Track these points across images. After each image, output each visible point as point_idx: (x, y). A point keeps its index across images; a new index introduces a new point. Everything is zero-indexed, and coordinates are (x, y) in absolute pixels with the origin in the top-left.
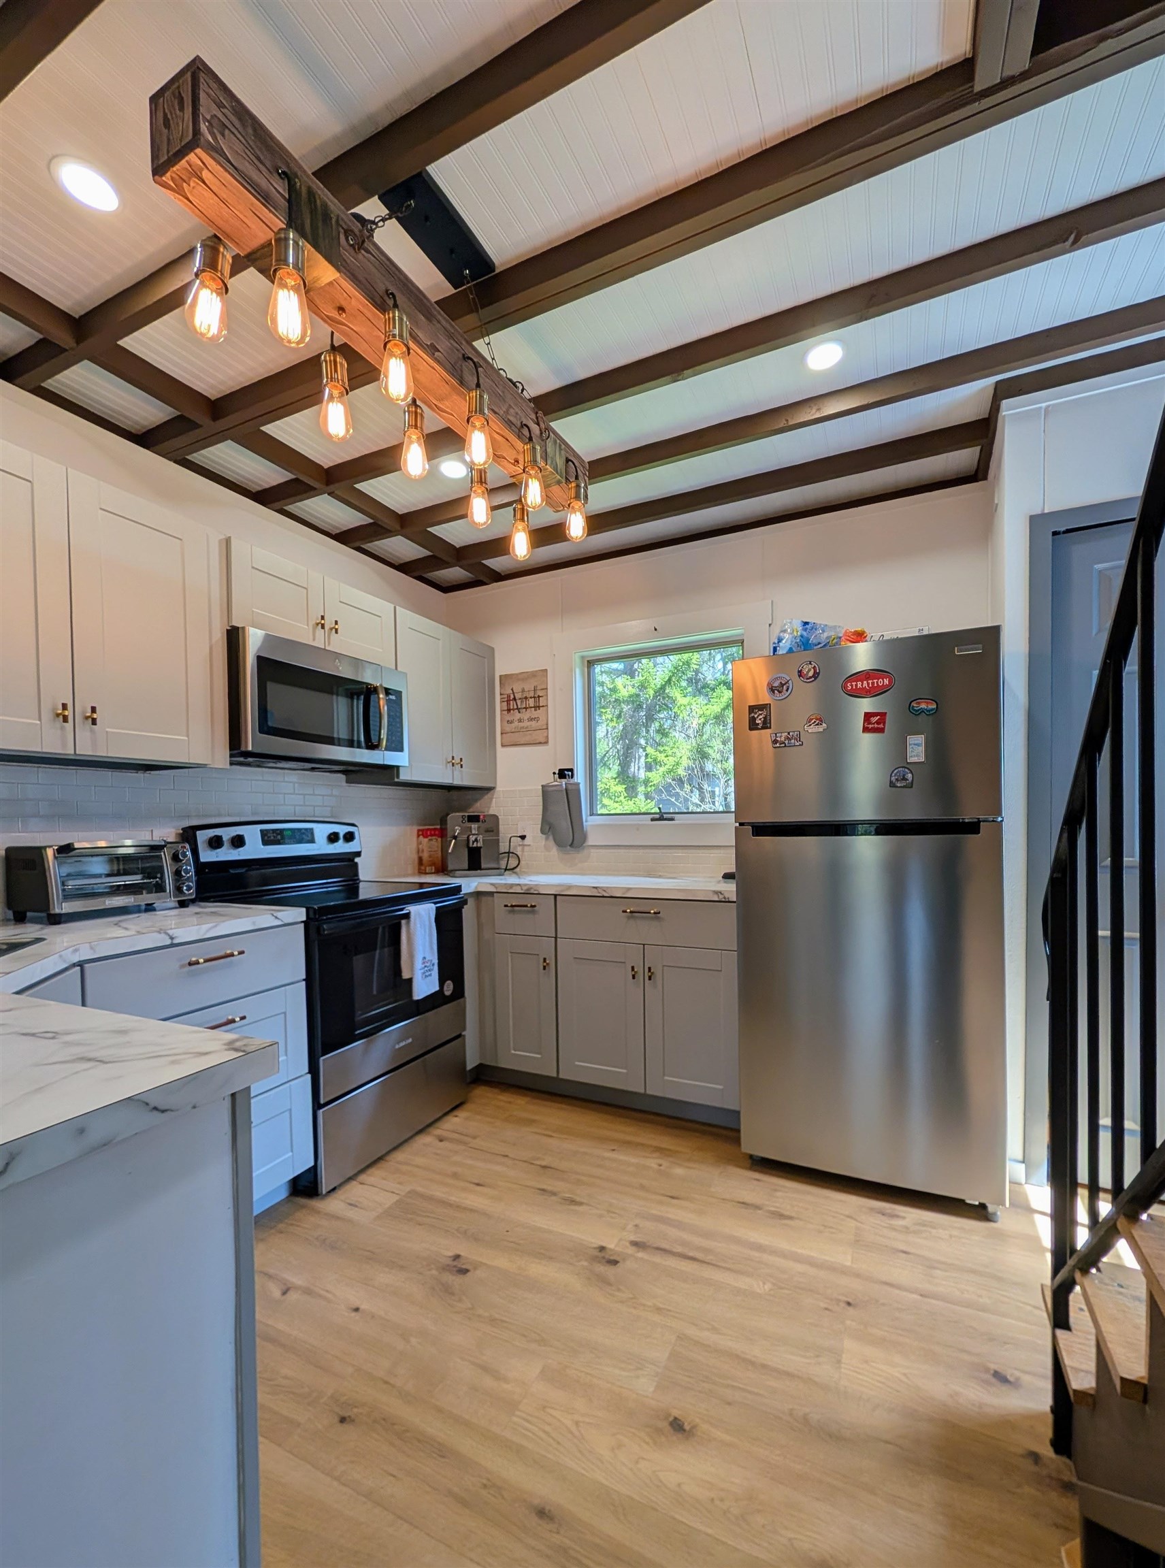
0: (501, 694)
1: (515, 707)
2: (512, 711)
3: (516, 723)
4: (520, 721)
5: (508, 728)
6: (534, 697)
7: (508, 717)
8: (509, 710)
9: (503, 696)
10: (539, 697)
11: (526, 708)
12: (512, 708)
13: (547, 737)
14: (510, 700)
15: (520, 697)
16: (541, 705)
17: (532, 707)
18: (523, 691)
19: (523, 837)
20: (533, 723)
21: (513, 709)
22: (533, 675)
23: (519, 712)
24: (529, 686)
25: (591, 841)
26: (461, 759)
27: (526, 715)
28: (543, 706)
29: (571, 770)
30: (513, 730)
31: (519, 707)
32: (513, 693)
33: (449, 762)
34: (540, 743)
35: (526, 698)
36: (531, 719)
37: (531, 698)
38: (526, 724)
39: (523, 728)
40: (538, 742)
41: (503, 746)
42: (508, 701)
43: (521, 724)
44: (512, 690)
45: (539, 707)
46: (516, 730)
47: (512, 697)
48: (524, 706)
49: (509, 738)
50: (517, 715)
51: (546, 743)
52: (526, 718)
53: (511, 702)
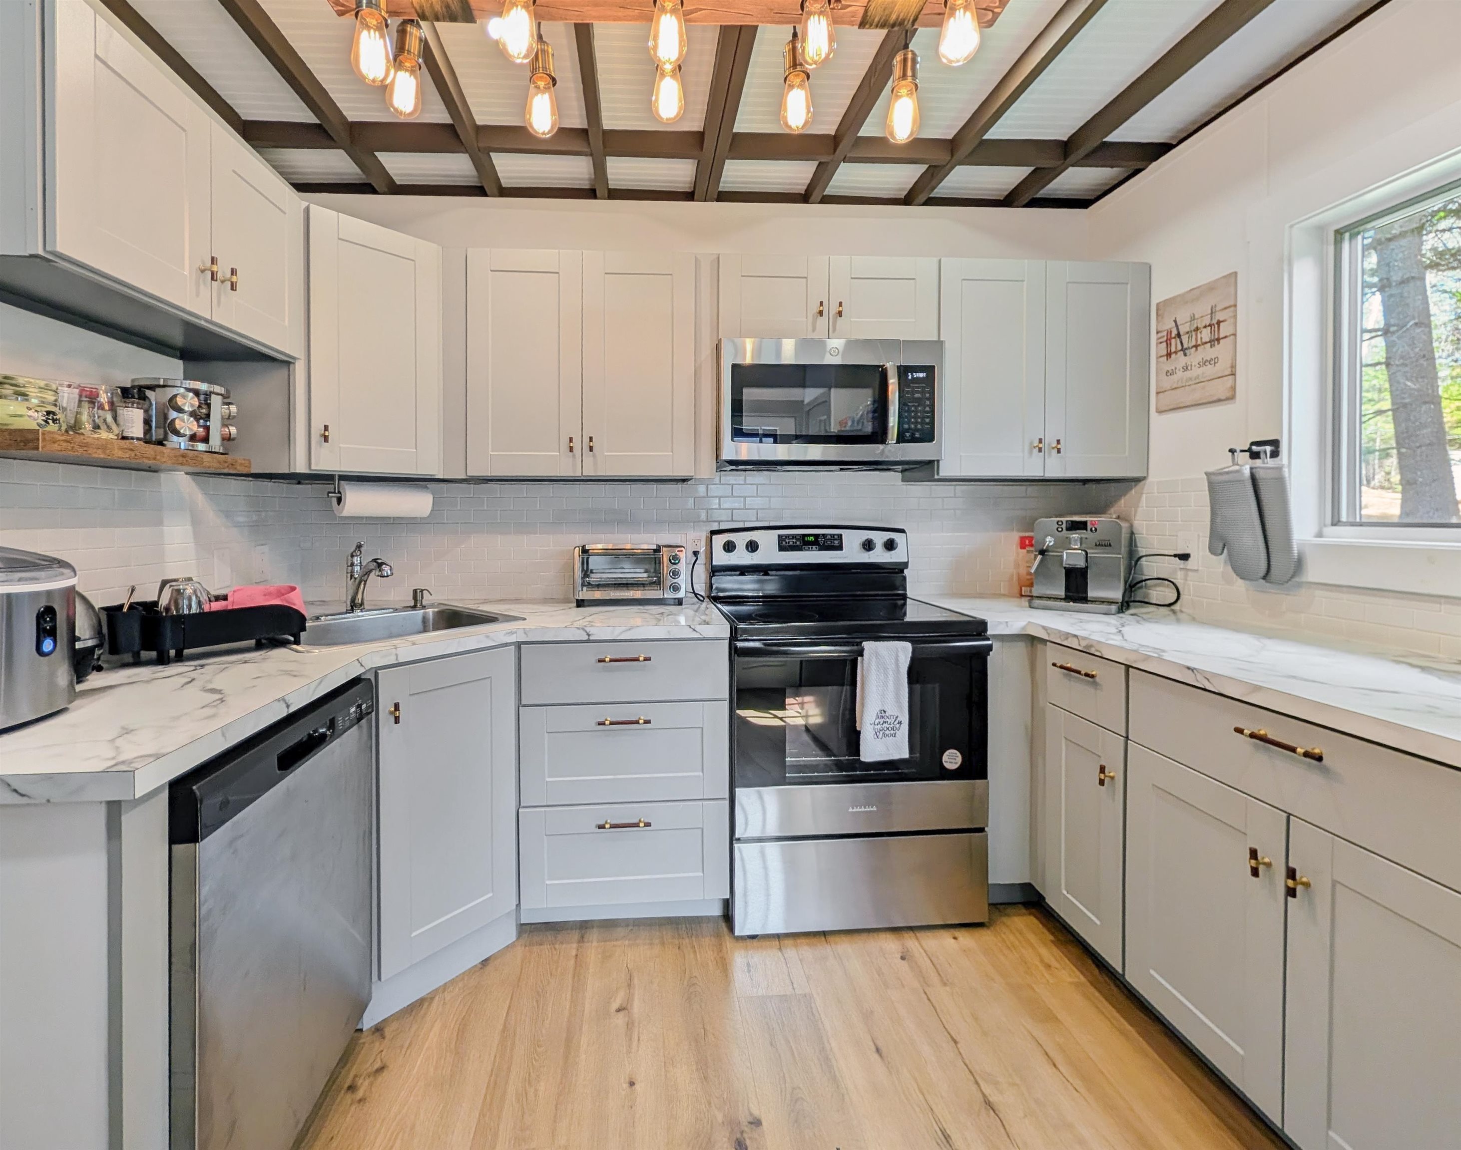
0: (1157, 333)
1: (1179, 347)
2: (1173, 356)
3: (1180, 374)
4: (1186, 368)
5: (1167, 382)
6: (1210, 325)
7: (1168, 366)
8: (1169, 355)
9: (1160, 335)
10: (1219, 322)
11: (1196, 346)
12: (1173, 350)
13: (1234, 388)
14: (1171, 338)
15: (1188, 329)
16: (1222, 336)
17: (1206, 343)
18: (1193, 318)
19: (1184, 557)
20: (1209, 370)
21: (1176, 353)
22: (1211, 288)
23: (1185, 355)
24: (1202, 310)
25: (1313, 573)
26: (1058, 442)
27: (1195, 357)
28: (1226, 337)
29: (1275, 443)
30: (1175, 386)
31: (1185, 346)
32: (1177, 326)
33: (1035, 447)
34: (1219, 400)
35: (1197, 329)
36: (1205, 363)
37: (1205, 327)
38: (1196, 372)
39: (1191, 379)
40: (1215, 398)
41: (1160, 412)
42: (1168, 342)
43: (1188, 374)
44: (1175, 321)
45: (1218, 340)
46: (1180, 384)
47: (1174, 332)
48: (1194, 343)
49: (1168, 399)
50: (1180, 360)
51: (1232, 398)
52: (1195, 363)
53: (1173, 341)
